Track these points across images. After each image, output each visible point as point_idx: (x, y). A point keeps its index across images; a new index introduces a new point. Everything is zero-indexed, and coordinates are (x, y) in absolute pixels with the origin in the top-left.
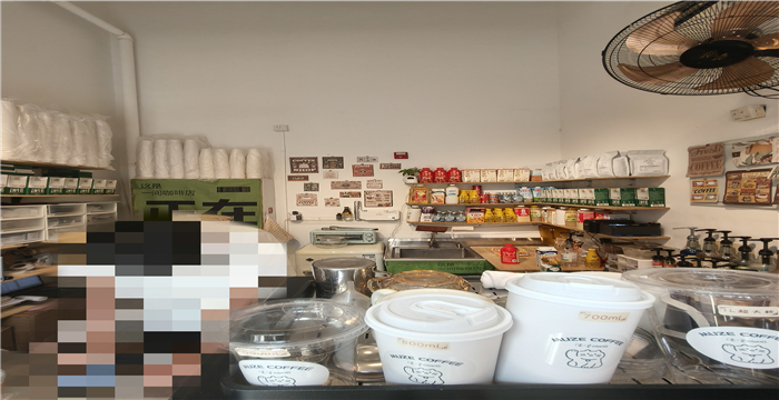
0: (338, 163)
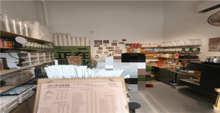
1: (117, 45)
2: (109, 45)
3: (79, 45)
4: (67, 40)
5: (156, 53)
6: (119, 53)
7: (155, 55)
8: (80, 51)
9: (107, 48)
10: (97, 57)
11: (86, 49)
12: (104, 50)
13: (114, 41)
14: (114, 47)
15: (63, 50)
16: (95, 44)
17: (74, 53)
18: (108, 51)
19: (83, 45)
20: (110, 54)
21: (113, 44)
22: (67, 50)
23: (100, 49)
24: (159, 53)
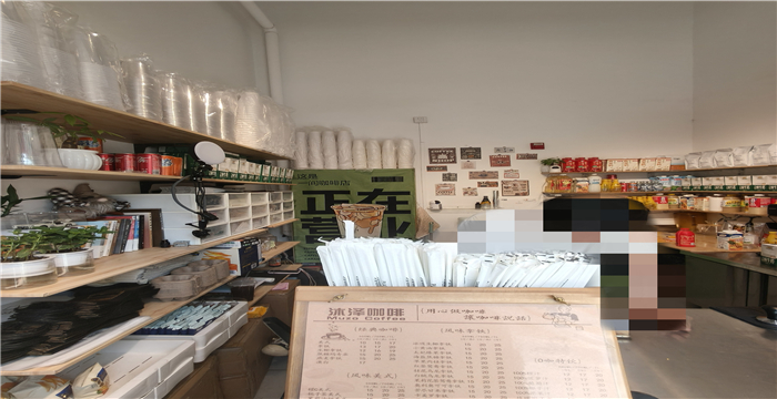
0: (475, 153)
1: (509, 165)
2: (482, 165)
3: (375, 166)
4: (338, 150)
5: (665, 194)
6: (517, 195)
7: (659, 201)
8: (378, 185)
9: (473, 176)
10: (437, 206)
11: (401, 179)
12: (464, 181)
13: (498, 150)
14: (501, 170)
15: (322, 183)
16: (431, 162)
17: (360, 194)
18: (476, 186)
19: (390, 164)
20: (486, 199)
21: (496, 161)
22: (336, 183)
23: (448, 177)
24: (678, 194)
